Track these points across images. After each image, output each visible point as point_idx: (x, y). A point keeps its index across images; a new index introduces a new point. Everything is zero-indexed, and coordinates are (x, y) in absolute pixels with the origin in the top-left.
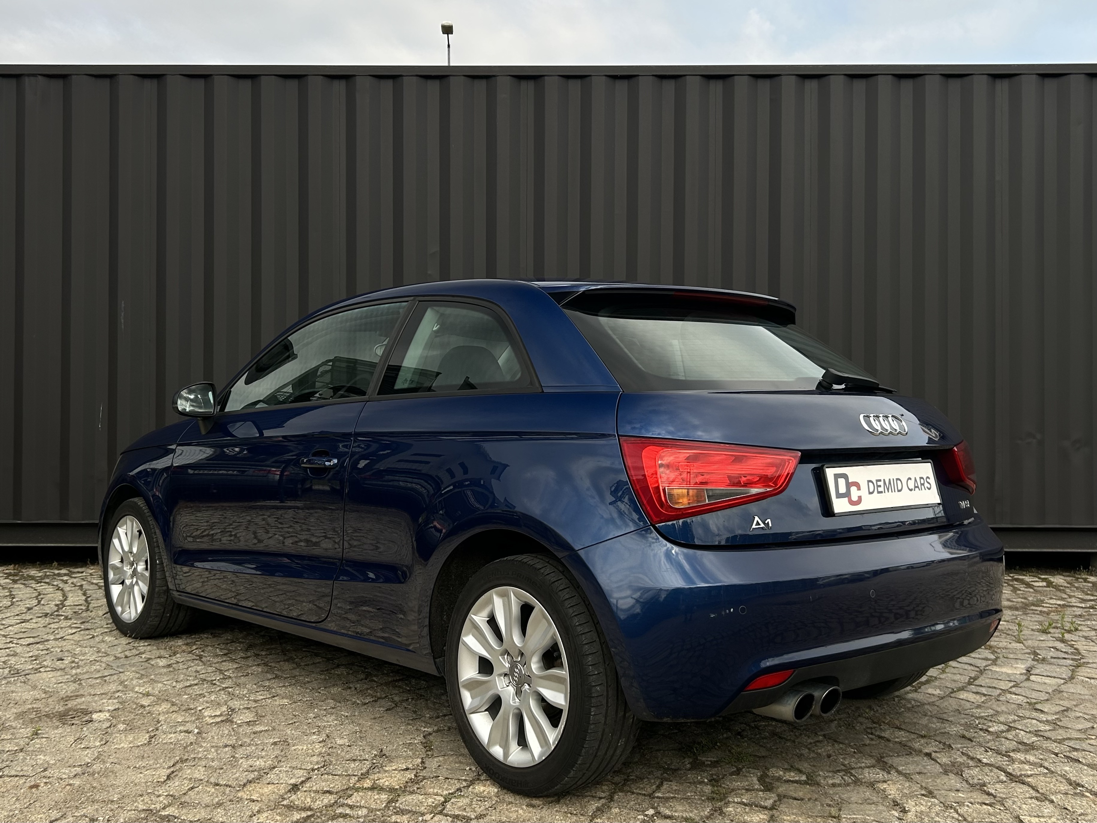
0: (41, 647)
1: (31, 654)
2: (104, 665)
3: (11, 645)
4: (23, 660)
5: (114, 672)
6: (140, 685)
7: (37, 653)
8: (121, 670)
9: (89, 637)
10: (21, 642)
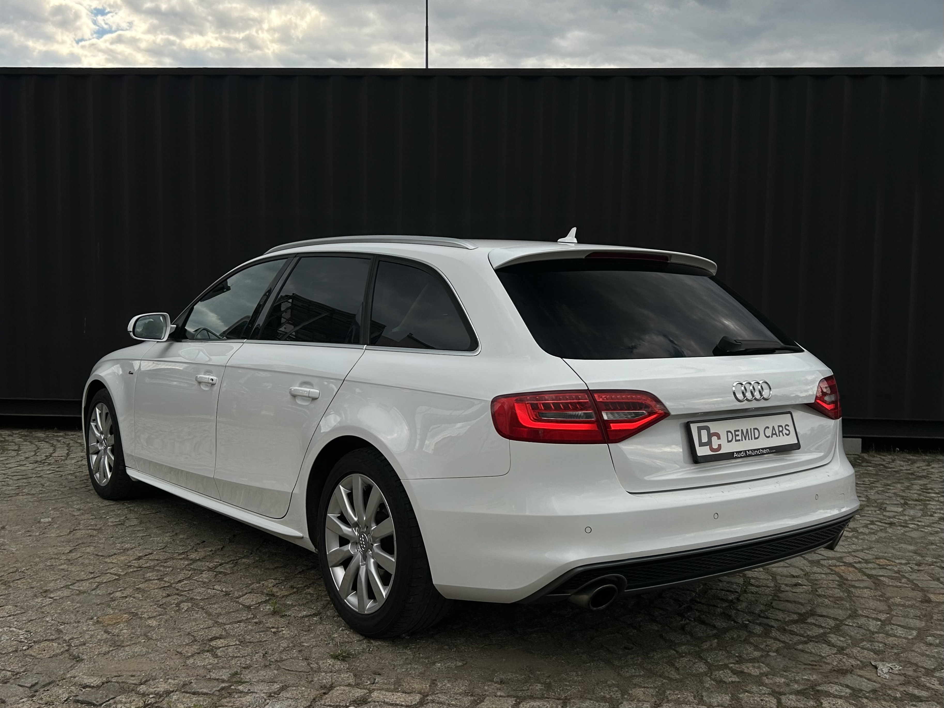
0: (25, 481)
1: (17, 485)
2: (60, 492)
3: (7, 480)
4: (11, 488)
5: (65, 496)
6: (78, 504)
7: (21, 484)
8: (69, 496)
9: (58, 476)
10: (15, 478)
